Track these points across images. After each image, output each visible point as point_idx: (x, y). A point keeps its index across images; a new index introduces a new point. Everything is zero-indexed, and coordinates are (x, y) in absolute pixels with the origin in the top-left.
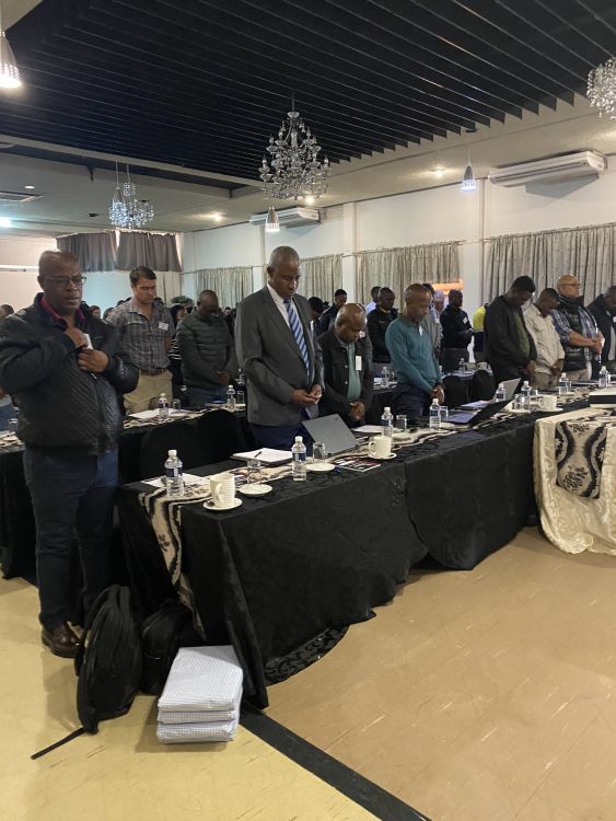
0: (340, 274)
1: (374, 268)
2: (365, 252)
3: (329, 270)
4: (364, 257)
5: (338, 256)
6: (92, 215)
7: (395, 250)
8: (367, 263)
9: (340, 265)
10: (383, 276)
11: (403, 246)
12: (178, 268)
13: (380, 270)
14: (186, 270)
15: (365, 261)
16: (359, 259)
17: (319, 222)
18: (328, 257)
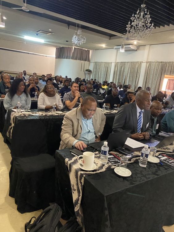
0: (140, 68)
1: (153, 67)
2: (151, 62)
3: (137, 66)
4: (150, 63)
5: (141, 62)
6: (67, 41)
7: (161, 62)
8: (151, 65)
9: (141, 65)
10: (155, 70)
11: (165, 61)
12: (89, 61)
13: (155, 68)
14: (91, 62)
15: (150, 65)
16: (148, 64)
17: (136, 50)
18: (137, 62)
